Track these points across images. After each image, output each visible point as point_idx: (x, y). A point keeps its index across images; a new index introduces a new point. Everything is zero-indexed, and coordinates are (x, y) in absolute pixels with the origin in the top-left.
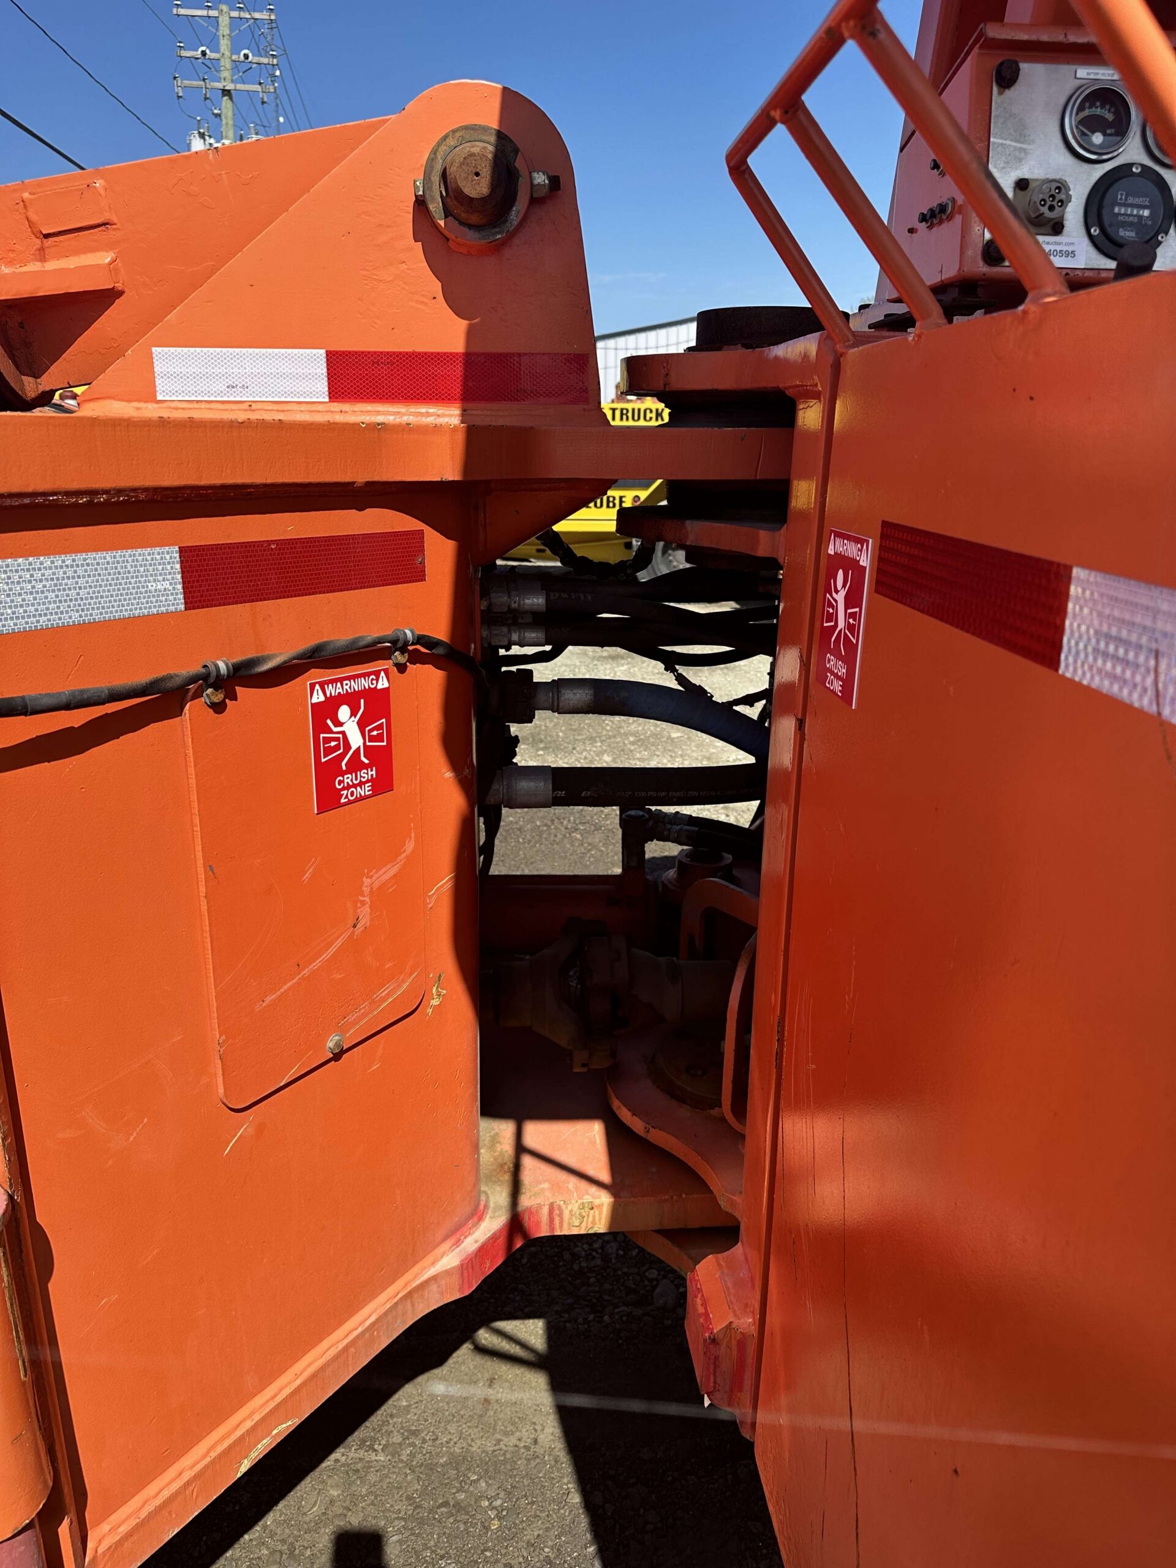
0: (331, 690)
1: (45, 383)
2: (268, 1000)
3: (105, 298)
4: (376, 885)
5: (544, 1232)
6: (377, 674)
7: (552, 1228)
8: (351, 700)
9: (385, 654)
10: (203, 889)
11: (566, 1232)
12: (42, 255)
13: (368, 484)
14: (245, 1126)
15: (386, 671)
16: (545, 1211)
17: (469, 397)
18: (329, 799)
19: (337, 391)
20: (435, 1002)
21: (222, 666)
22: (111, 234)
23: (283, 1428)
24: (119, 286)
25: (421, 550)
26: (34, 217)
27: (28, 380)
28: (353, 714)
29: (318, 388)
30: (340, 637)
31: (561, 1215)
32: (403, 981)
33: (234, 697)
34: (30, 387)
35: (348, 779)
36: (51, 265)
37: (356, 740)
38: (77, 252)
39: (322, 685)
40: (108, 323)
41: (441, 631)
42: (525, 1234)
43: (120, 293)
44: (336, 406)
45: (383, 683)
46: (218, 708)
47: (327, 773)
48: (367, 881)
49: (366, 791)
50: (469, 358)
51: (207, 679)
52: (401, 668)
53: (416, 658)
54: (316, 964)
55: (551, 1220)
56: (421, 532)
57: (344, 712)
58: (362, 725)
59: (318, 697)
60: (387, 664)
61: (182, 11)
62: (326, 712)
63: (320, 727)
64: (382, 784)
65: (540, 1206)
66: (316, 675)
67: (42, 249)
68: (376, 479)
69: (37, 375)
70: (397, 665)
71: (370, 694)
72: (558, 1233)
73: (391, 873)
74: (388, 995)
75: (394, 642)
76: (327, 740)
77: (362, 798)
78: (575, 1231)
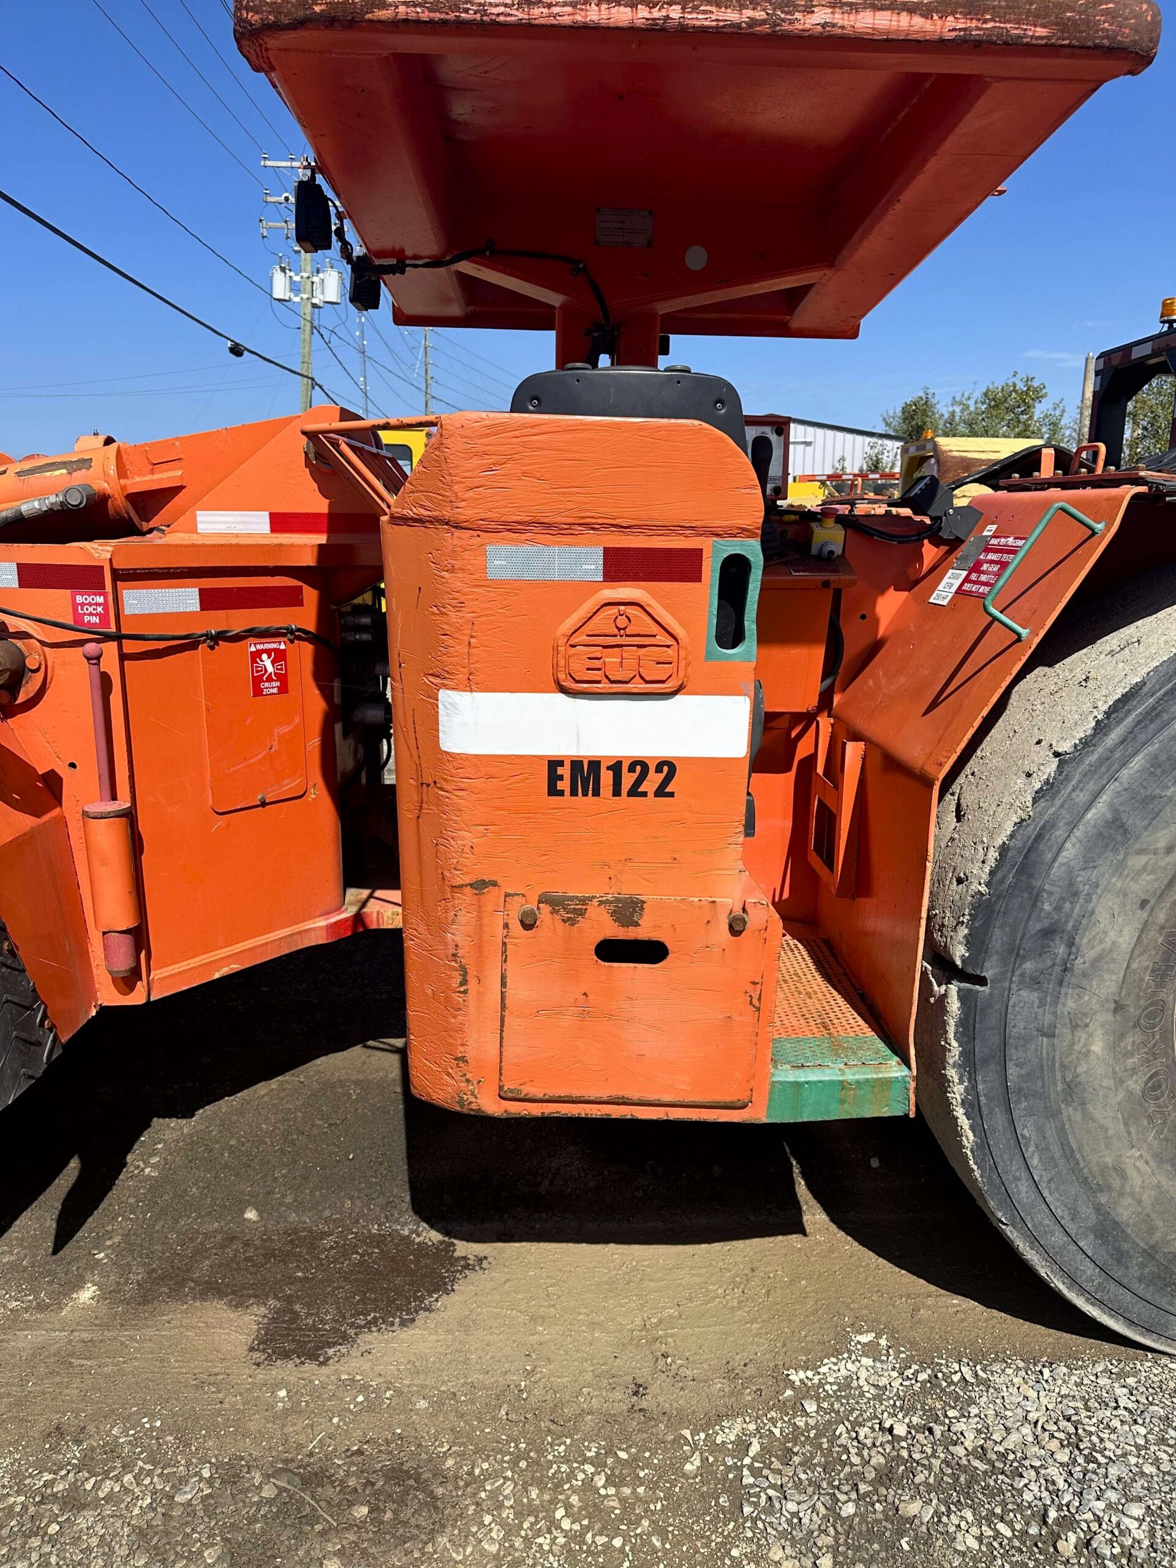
0: (259, 647)
1: (152, 524)
2: (232, 769)
3: (177, 490)
4: (281, 733)
5: (374, 926)
6: (280, 643)
7: (379, 925)
8: (268, 652)
9: (284, 635)
10: (205, 718)
11: (385, 927)
12: (152, 472)
13: (275, 567)
14: (222, 821)
15: (285, 642)
16: (375, 915)
17: (330, 531)
18: (258, 692)
19: (274, 529)
20: (313, 796)
21: (213, 632)
22: (182, 463)
23: (236, 967)
24: (184, 484)
25: (302, 593)
26: (149, 457)
27: (144, 523)
28: (269, 657)
29: (266, 528)
30: (263, 625)
31: (383, 918)
32: (295, 781)
33: (218, 645)
34: (145, 526)
35: (266, 684)
36: (156, 477)
37: (270, 669)
38: (168, 470)
39: (255, 644)
40: (178, 499)
41: (311, 627)
42: (364, 925)
43: (184, 487)
44: (274, 535)
45: (283, 647)
46: (212, 648)
47: (257, 681)
48: (276, 731)
49: (275, 691)
50: (330, 515)
51: (208, 636)
52: (292, 641)
53: (299, 638)
54: (252, 761)
55: (378, 920)
56: (302, 587)
57: (264, 656)
58: (273, 663)
59: (253, 649)
60: (285, 639)
61: (268, 163)
62: (257, 655)
63: (254, 661)
64: (283, 689)
65: (372, 912)
66: (251, 640)
67: (152, 470)
68: (279, 564)
69: (148, 521)
70: (289, 640)
71: (276, 650)
72: (382, 927)
73: (288, 729)
74: (287, 785)
75: (287, 629)
76: (257, 667)
77: (272, 694)
78: (390, 927)
